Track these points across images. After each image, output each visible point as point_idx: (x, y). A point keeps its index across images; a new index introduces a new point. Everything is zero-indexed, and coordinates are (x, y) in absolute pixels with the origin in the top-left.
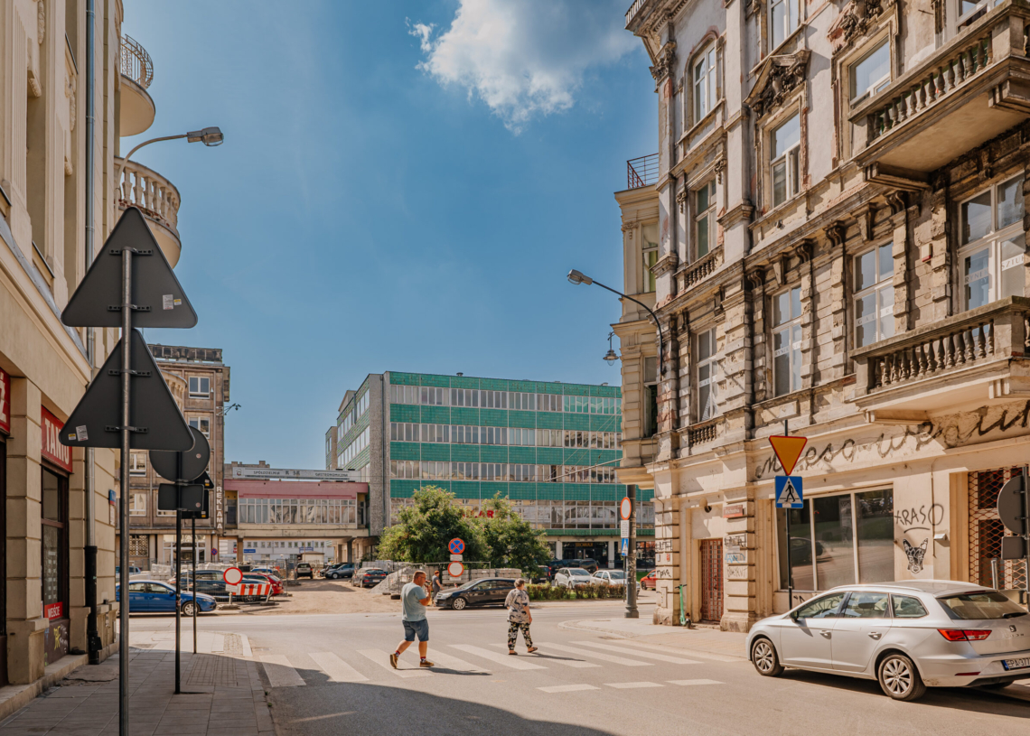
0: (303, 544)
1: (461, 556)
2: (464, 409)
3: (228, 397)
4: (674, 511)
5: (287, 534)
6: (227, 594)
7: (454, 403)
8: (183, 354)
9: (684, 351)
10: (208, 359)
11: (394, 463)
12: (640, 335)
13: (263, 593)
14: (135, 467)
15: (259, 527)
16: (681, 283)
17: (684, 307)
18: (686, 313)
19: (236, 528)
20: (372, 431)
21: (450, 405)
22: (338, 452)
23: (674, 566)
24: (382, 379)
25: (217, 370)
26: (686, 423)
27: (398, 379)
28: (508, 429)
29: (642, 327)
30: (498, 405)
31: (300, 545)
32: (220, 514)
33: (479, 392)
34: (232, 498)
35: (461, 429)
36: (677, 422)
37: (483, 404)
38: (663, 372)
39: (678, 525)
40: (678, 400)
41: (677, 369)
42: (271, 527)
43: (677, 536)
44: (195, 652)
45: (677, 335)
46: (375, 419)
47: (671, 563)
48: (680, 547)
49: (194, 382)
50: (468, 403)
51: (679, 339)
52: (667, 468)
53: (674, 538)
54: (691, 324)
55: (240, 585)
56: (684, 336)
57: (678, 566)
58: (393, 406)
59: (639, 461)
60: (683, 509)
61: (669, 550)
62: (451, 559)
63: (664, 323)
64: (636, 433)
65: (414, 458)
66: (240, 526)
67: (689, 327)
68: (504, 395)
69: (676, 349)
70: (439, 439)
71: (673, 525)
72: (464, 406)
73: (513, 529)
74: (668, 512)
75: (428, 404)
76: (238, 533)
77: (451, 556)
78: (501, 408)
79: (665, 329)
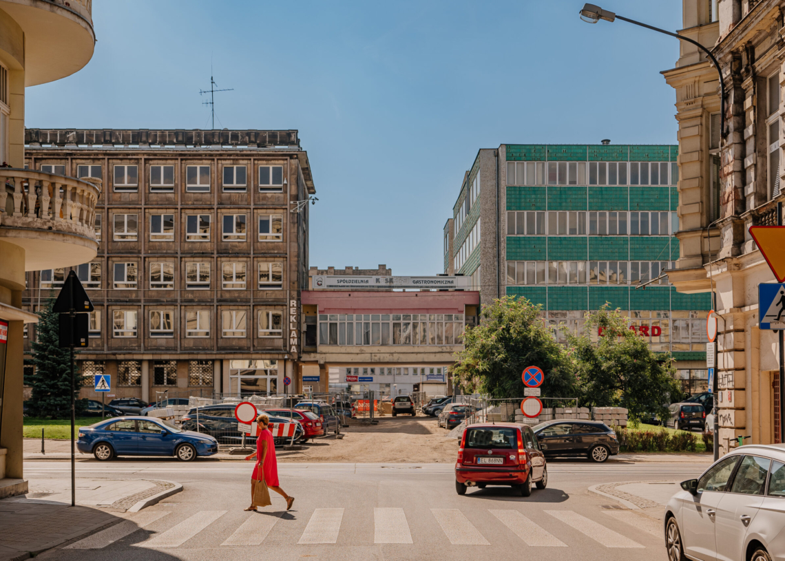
0: (432, 371)
1: (539, 390)
2: (607, 188)
3: (313, 188)
4: (736, 331)
5: (376, 359)
6: (239, 434)
7: (593, 181)
8: (253, 139)
9: (748, 103)
10: (282, 143)
11: (511, 265)
12: (702, 83)
13: (285, 433)
14: (198, 278)
15: (343, 350)
16: (746, 6)
17: (745, 40)
18: (750, 48)
19: (315, 352)
20: (483, 223)
21: (588, 184)
22: (455, 252)
23: (737, 409)
24: (497, 155)
25: (291, 156)
26: (752, 204)
27: (517, 153)
28: (670, 213)
29: (704, 72)
30: (655, 181)
31: (427, 372)
32: (294, 334)
33: (629, 165)
34: (311, 314)
35: (602, 215)
36: (741, 203)
37: (634, 181)
38: (725, 136)
39: (743, 350)
40: (743, 172)
41: (741, 128)
42: (356, 350)
43: (741, 365)
44: (73, 504)
45: (742, 81)
46: (487, 207)
47: (732, 405)
48: (746, 383)
49: (265, 171)
50: (613, 181)
51: (743, 86)
52: (725, 270)
53: (736, 369)
54: (756, 64)
55: (255, 425)
56: (748, 81)
57: (743, 409)
58: (510, 189)
59: (699, 260)
60: (748, 328)
61: (730, 386)
62: (526, 393)
63: (726, 63)
64: (696, 221)
65: (537, 257)
66: (320, 348)
67: (754, 68)
68: (664, 167)
69: (740, 101)
70: (573, 231)
71: (736, 350)
72: (607, 184)
73: (625, 353)
74: (729, 332)
75: (558, 184)
76: (318, 357)
77: (526, 389)
78: (659, 185)
79: (727, 73)
